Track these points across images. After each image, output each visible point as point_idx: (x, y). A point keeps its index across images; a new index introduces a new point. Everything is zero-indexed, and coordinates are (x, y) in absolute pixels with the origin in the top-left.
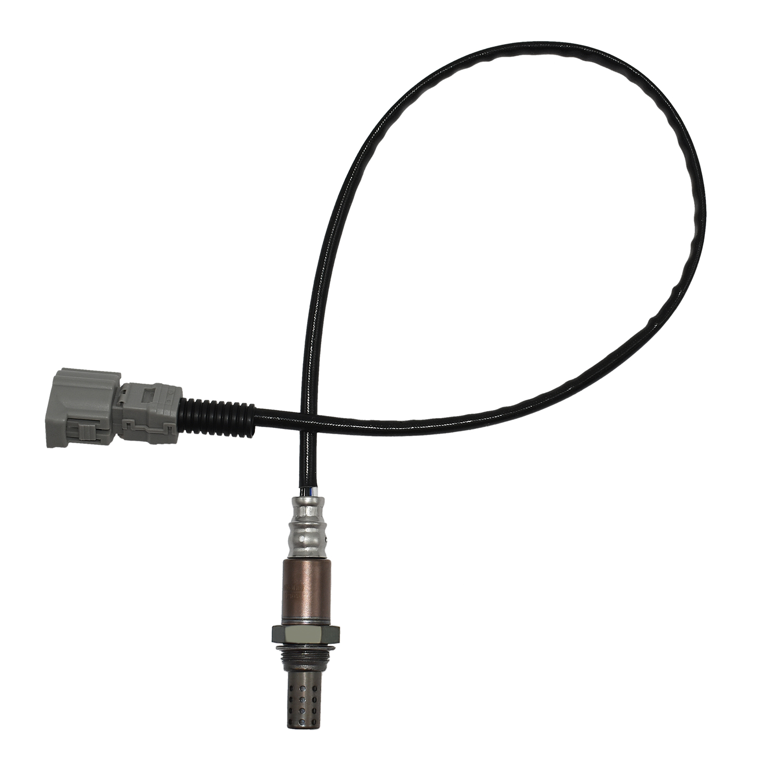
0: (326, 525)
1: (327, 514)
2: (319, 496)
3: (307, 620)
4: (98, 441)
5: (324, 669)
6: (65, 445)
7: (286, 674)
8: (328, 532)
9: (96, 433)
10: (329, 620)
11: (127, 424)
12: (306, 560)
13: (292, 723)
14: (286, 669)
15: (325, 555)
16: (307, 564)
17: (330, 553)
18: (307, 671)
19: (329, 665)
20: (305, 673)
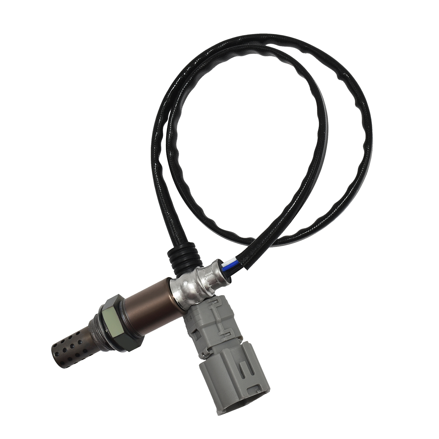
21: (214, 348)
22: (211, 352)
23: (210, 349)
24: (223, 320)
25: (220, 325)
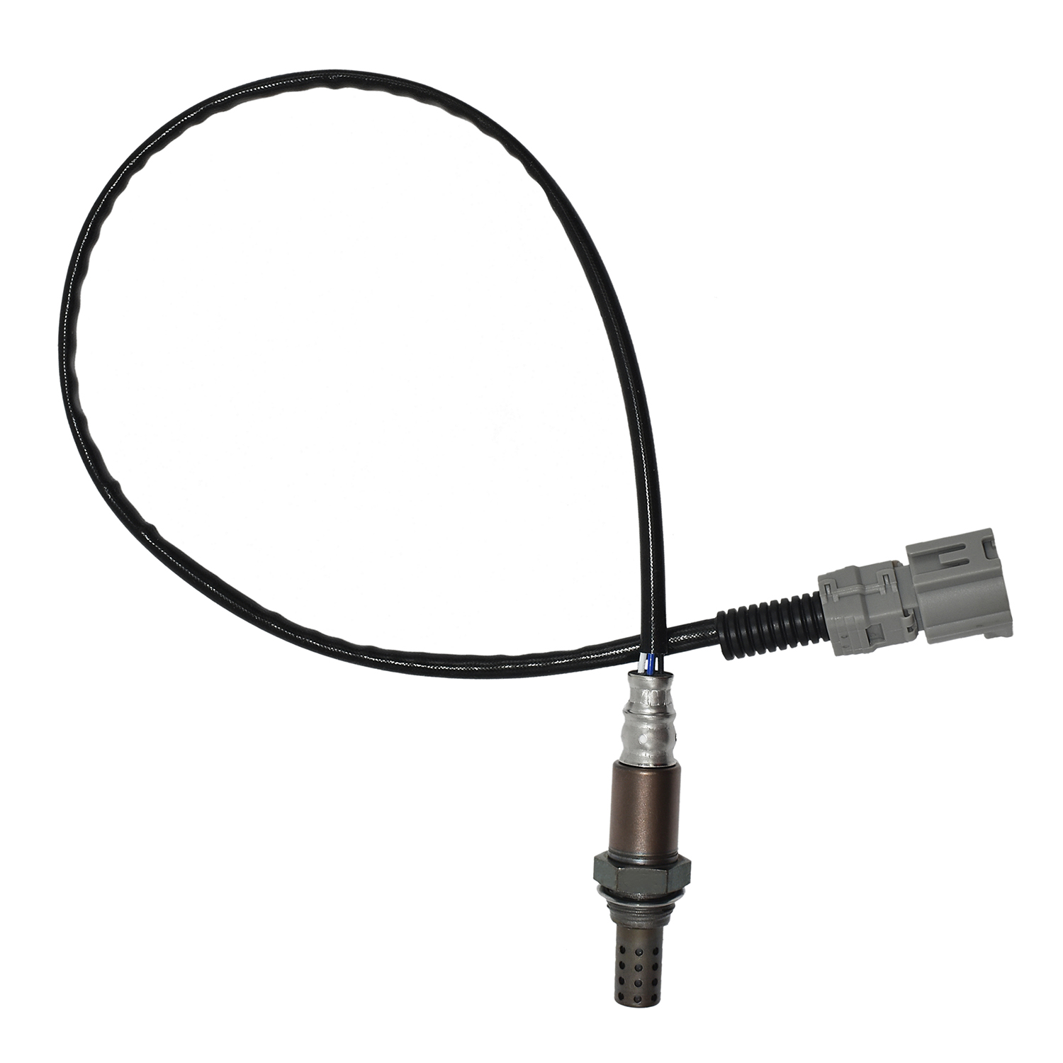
21: (907, 606)
22: (911, 613)
23: (906, 614)
24: (860, 583)
25: (869, 589)
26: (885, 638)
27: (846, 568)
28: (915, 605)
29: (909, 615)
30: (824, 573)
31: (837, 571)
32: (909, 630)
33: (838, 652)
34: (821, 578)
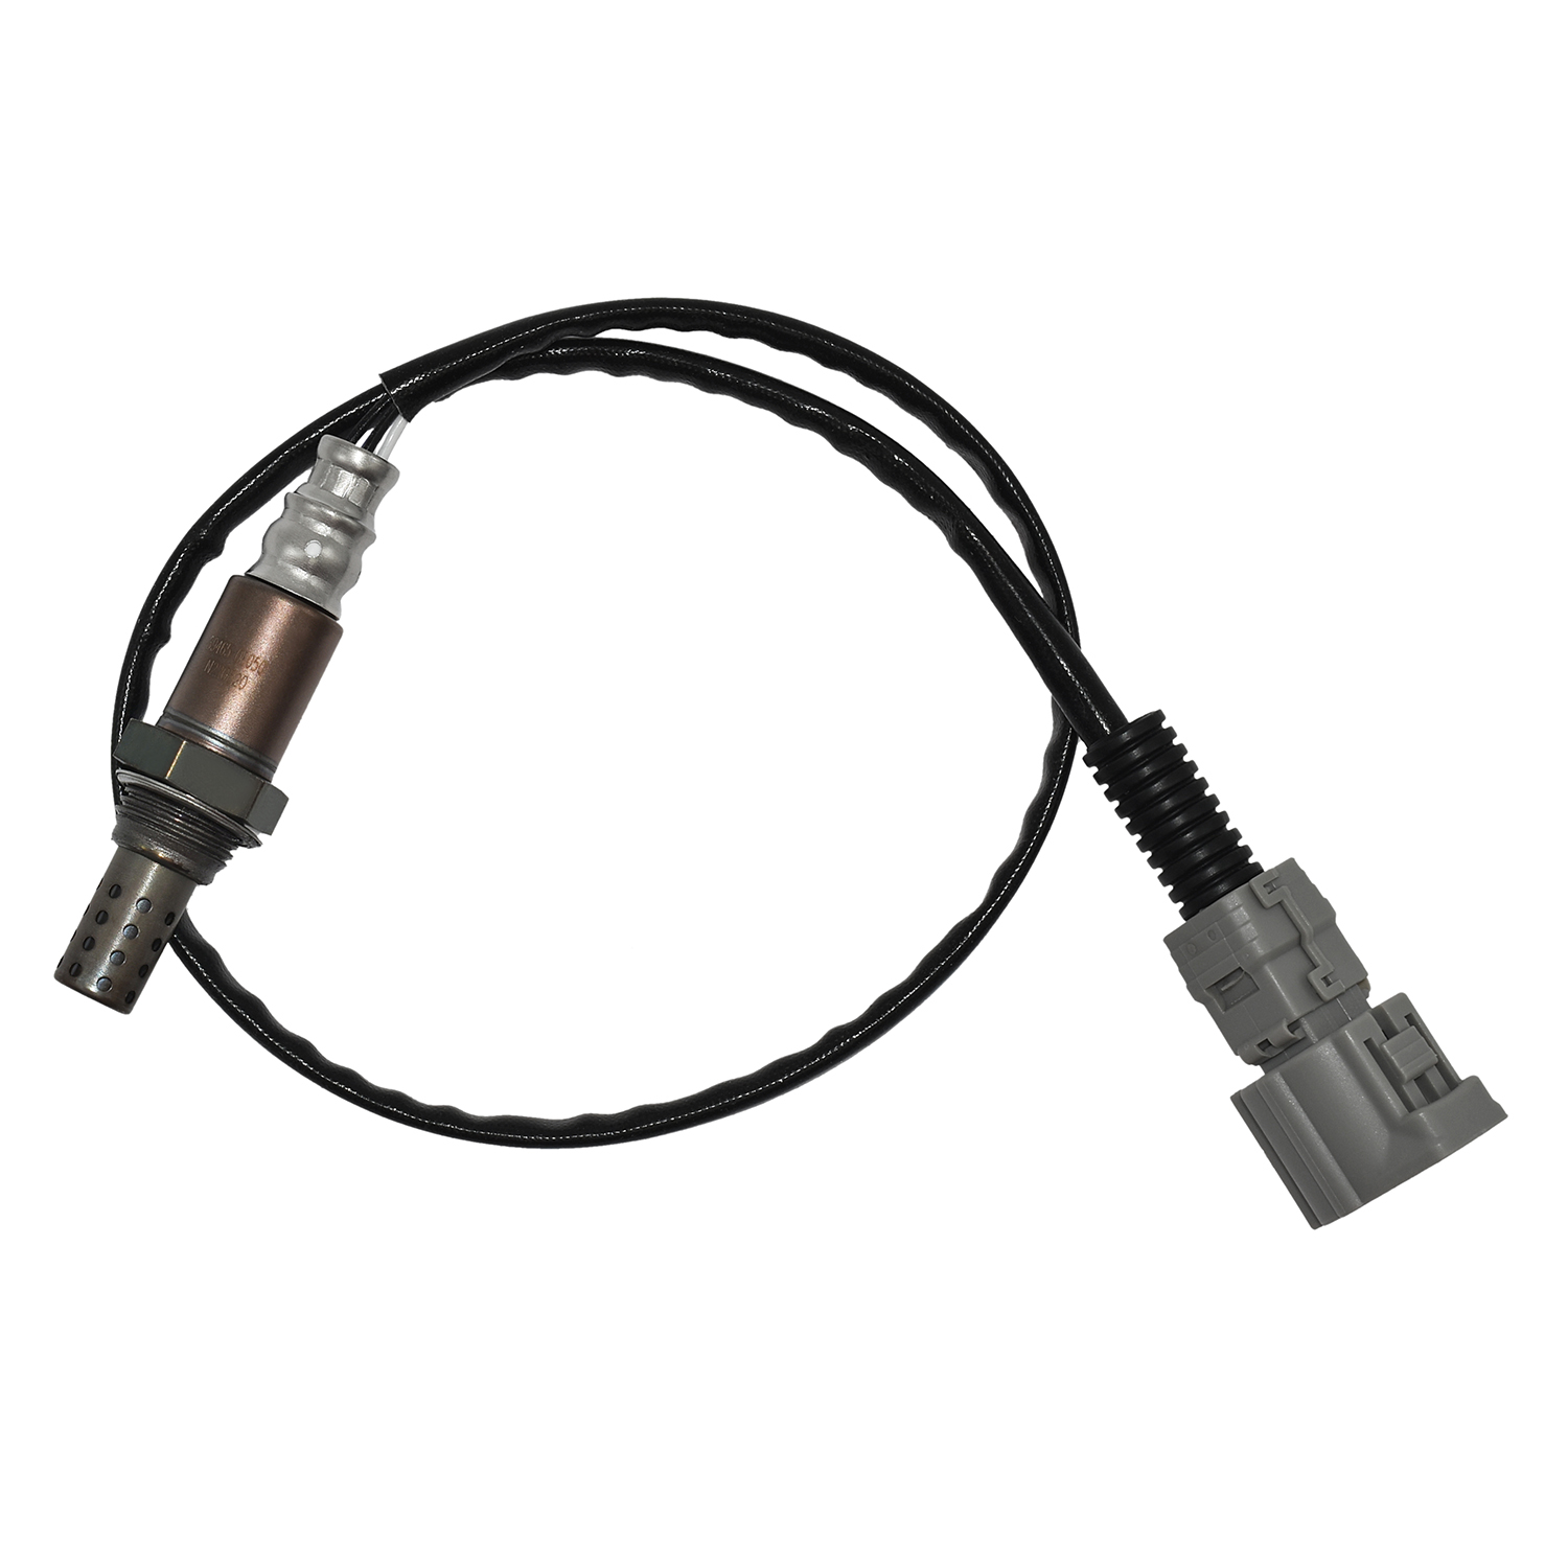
0: (373, 538)
1: (387, 514)
2: (389, 461)
3: (224, 742)
4: (1412, 1019)
5: (205, 880)
6: (1475, 1082)
7: (114, 847)
8: (370, 558)
9: (1396, 1033)
10: (273, 769)
11: (1328, 984)
12: (288, 599)
13: (71, 972)
14: (116, 836)
15: (338, 608)
16: (282, 610)
17: (351, 609)
18: (161, 862)
19: (220, 877)
20: (156, 865)
26: (1231, 1010)
27: (1326, 900)
28: (1313, 1037)
29: (1292, 1032)
30: (1302, 866)
31: (1314, 887)
32: (1265, 1044)
33: (1172, 941)
34: (1290, 865)
